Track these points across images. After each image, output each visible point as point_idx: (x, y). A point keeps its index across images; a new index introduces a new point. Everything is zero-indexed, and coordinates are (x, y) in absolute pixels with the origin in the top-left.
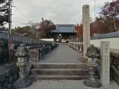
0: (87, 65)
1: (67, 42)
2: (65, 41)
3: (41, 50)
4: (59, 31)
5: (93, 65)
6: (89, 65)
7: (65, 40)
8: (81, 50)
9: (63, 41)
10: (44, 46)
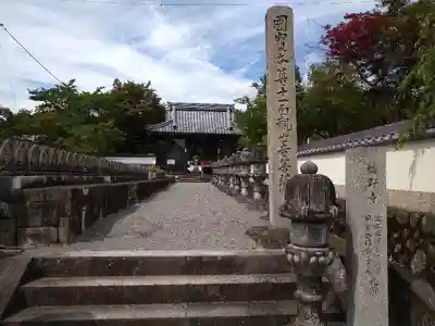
0: (289, 256)
1: (208, 171)
2: (200, 168)
3: (86, 192)
4: (175, 127)
5: (313, 259)
6: (296, 258)
7: (199, 164)
8: (257, 195)
9: (191, 169)
10: (108, 178)
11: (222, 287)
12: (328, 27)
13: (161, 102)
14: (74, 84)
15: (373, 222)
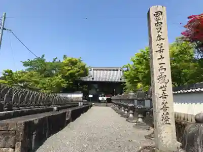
2: (105, 98)
4: (93, 79)
7: (104, 96)
9: (100, 98)
10: (55, 108)
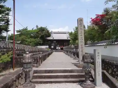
1: (62, 49)
4: (53, 38)
9: (57, 48)
10: (41, 53)
11: (71, 75)
12: (91, 18)
13: (49, 32)
14: (27, 28)
15: (99, 63)
